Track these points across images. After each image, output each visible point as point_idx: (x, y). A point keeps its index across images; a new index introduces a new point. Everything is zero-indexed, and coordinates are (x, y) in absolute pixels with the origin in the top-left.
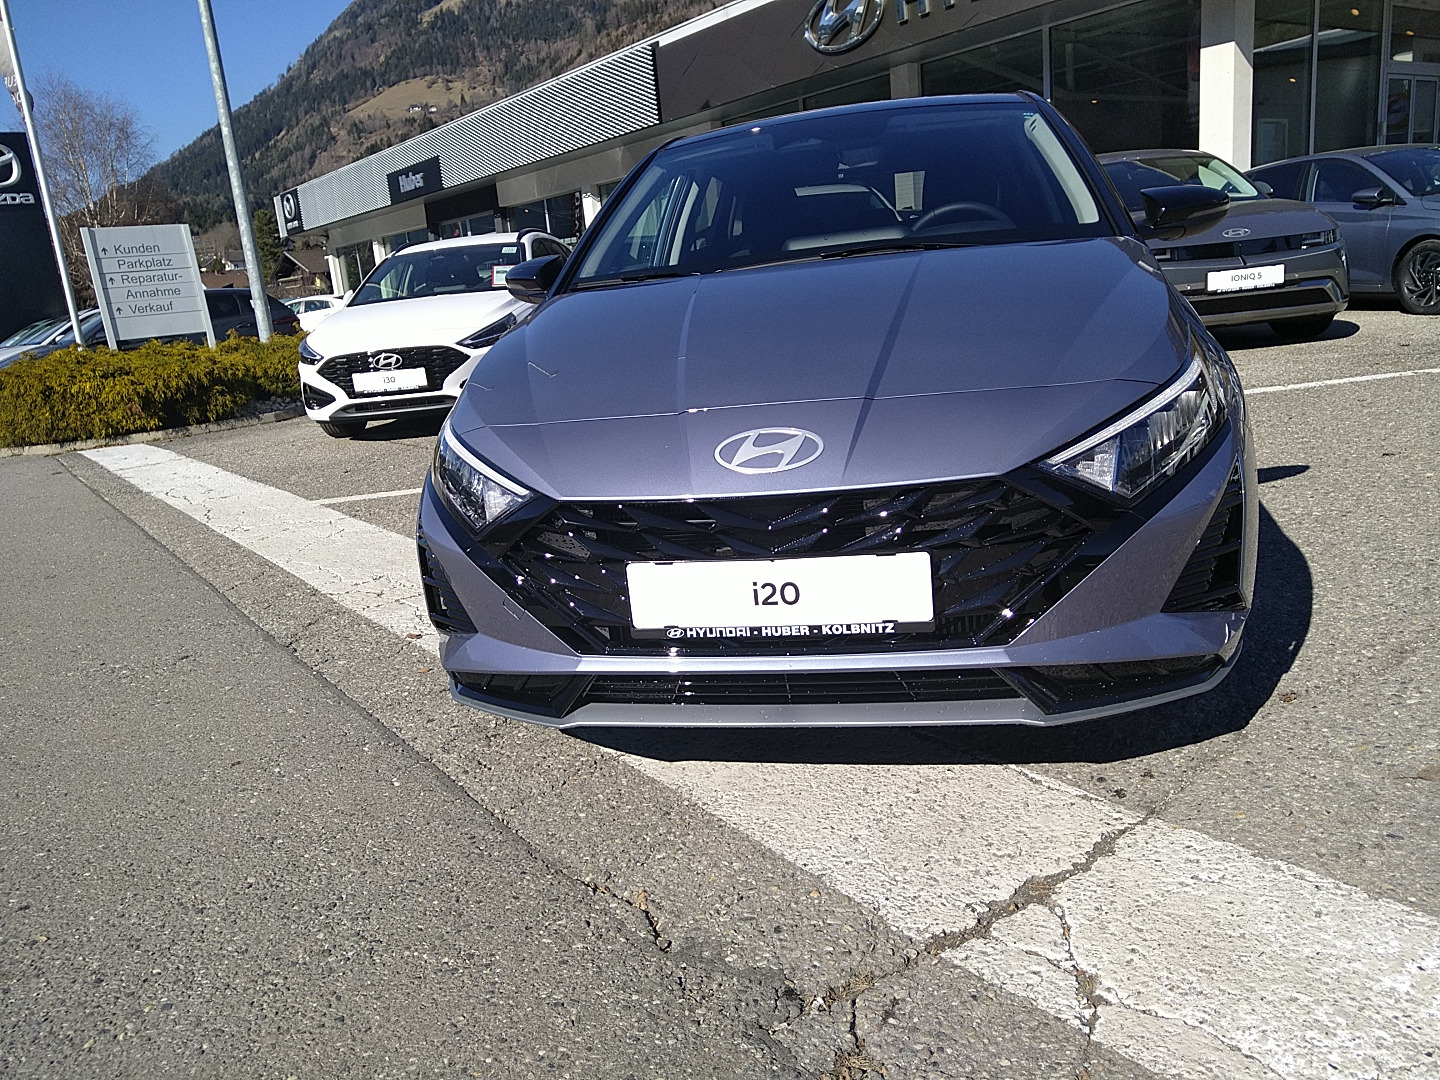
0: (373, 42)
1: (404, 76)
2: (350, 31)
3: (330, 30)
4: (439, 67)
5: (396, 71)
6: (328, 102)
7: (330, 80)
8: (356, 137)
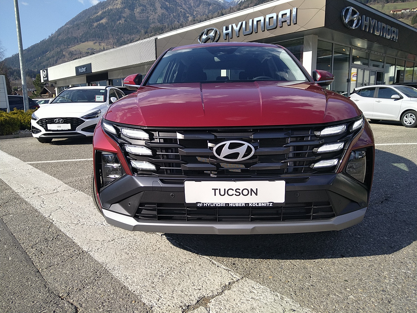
0: (78, 29)
1: (87, 40)
2: (72, 26)
3: (66, 25)
4: (98, 39)
5: (85, 38)
6: (63, 45)
7: (64, 39)
8: (71, 56)
